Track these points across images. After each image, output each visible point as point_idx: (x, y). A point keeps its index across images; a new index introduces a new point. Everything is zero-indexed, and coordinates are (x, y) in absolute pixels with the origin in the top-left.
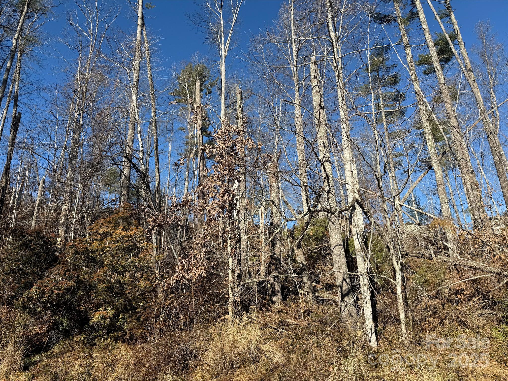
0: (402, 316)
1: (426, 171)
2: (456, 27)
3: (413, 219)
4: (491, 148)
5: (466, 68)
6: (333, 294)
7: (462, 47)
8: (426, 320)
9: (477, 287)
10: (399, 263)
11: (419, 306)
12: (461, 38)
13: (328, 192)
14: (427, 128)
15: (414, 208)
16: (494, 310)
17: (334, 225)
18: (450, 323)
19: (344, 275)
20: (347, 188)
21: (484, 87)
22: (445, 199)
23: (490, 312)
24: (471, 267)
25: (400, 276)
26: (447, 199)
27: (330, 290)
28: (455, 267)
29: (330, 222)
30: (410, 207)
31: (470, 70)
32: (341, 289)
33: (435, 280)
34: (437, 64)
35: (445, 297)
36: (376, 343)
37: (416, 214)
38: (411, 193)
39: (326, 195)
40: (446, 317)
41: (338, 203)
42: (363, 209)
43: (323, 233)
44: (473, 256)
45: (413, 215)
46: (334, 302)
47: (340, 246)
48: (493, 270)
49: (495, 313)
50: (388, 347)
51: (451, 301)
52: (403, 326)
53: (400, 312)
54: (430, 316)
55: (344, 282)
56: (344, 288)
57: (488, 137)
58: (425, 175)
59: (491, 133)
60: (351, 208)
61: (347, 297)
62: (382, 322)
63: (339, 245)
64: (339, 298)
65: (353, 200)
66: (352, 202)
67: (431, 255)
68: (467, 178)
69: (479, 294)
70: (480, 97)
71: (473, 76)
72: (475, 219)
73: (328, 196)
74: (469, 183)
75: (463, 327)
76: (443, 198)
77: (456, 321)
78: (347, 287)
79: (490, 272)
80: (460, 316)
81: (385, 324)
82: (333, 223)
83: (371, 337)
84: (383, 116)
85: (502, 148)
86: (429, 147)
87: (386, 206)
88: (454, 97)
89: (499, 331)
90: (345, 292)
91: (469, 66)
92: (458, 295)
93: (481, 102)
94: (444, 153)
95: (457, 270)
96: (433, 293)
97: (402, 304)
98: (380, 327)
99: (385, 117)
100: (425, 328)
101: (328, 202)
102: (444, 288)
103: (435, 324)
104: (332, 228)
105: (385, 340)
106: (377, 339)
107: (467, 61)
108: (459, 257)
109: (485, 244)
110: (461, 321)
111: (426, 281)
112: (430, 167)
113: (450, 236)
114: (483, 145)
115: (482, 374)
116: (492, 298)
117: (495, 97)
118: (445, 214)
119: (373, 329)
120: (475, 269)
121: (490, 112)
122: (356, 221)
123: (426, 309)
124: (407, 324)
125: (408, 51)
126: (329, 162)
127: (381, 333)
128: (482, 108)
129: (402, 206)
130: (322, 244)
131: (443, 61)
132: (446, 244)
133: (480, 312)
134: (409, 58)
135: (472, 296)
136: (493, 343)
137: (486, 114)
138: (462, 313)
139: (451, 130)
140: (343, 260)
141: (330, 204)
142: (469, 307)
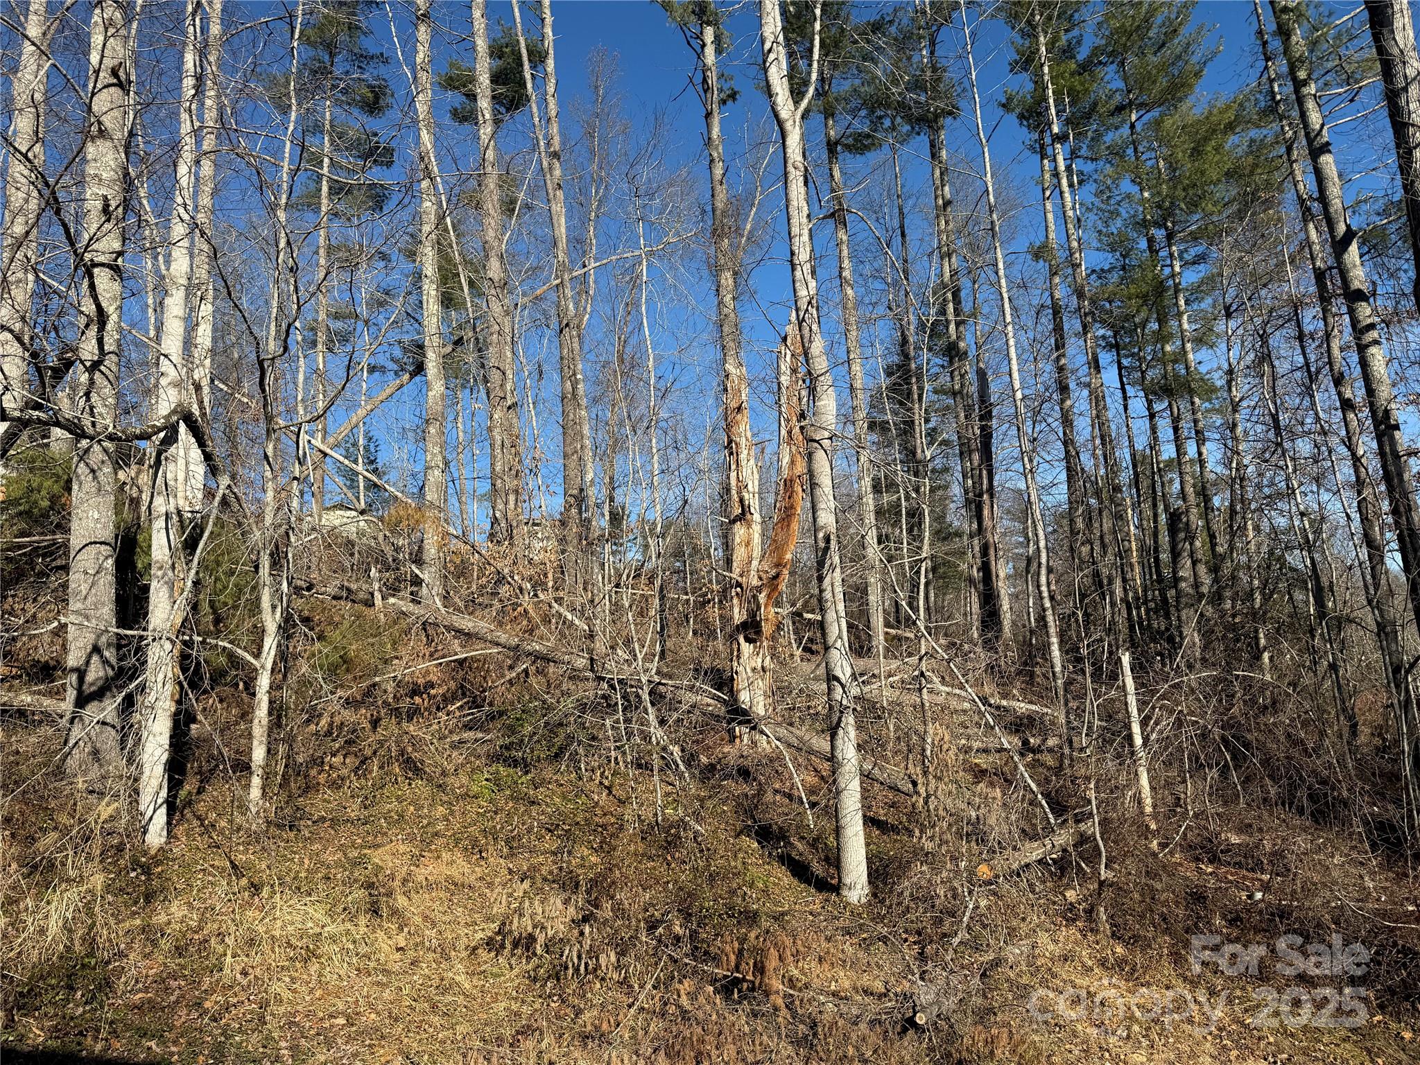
0: (259, 754)
1: (407, 376)
2: (548, 31)
3: (350, 495)
4: (562, 358)
5: (548, 144)
6: (49, 694)
7: (551, 89)
8: (323, 763)
9: (464, 679)
10: (279, 609)
11: (313, 727)
12: (552, 66)
13: (96, 365)
14: (429, 263)
15: (360, 468)
16: (488, 731)
17: (95, 478)
18: (382, 767)
19: (99, 637)
20: (163, 369)
21: (577, 209)
22: (440, 458)
23: (480, 735)
24: (458, 631)
25: (274, 646)
26: (444, 458)
27: (43, 681)
28: (425, 629)
29: (82, 465)
30: (346, 462)
31: (555, 155)
32: (81, 679)
33: (369, 658)
34: (484, 104)
35: (384, 702)
36: (165, 833)
37: (362, 485)
38: (356, 426)
39: (84, 378)
40: (375, 753)
41: (124, 409)
42: (201, 444)
43: (54, 499)
44: (472, 606)
45: (353, 485)
46: (48, 718)
47: (103, 547)
48: (503, 638)
49: (488, 737)
50: (201, 842)
51: (396, 712)
52: (256, 781)
53: (255, 743)
54: (338, 751)
55: (95, 658)
56: (90, 677)
57: (561, 331)
58: (402, 386)
59: (567, 325)
60: (162, 435)
61: (96, 703)
62: (200, 773)
63: (101, 543)
64: (67, 705)
65: (174, 412)
66: (169, 415)
67: (372, 594)
68: (496, 416)
69: (464, 694)
70: (563, 230)
71: (557, 172)
72: (496, 518)
73: (92, 382)
74: (498, 430)
75: (410, 775)
76: (434, 454)
77: (397, 760)
78: (101, 674)
79: (498, 644)
80: (410, 749)
81: (205, 778)
82: (93, 471)
83: (151, 818)
84: (325, 189)
85: (580, 367)
86: (426, 314)
87: (271, 446)
88: (509, 207)
89: (487, 780)
90: (93, 689)
91: (556, 145)
92: (417, 698)
93: (563, 243)
94: (459, 342)
95: (427, 636)
96: (354, 691)
97: (265, 721)
98: (189, 787)
99: (330, 194)
100: (318, 784)
101: (88, 399)
102: (387, 681)
103: (344, 772)
104: (86, 487)
105: (196, 823)
106: (169, 823)
107: (554, 129)
108: (439, 604)
109: (501, 580)
110: (409, 760)
111: (345, 662)
112: (420, 369)
113: (431, 551)
114: (546, 347)
115: (424, 883)
116: (491, 704)
117: (594, 242)
118: (431, 495)
119: (164, 793)
120: (469, 635)
121: (575, 274)
122: (169, 476)
123: (329, 733)
124: (267, 777)
125: (423, 33)
126: (115, 269)
127: (188, 803)
128: (561, 259)
129: (325, 455)
130: (42, 534)
131: (501, 104)
132: (417, 571)
133: (456, 738)
134: (421, 55)
135: (448, 699)
136: (468, 807)
137: (566, 277)
138: (415, 742)
139: (485, 286)
140: (106, 589)
141: (92, 408)
142: (435, 727)
